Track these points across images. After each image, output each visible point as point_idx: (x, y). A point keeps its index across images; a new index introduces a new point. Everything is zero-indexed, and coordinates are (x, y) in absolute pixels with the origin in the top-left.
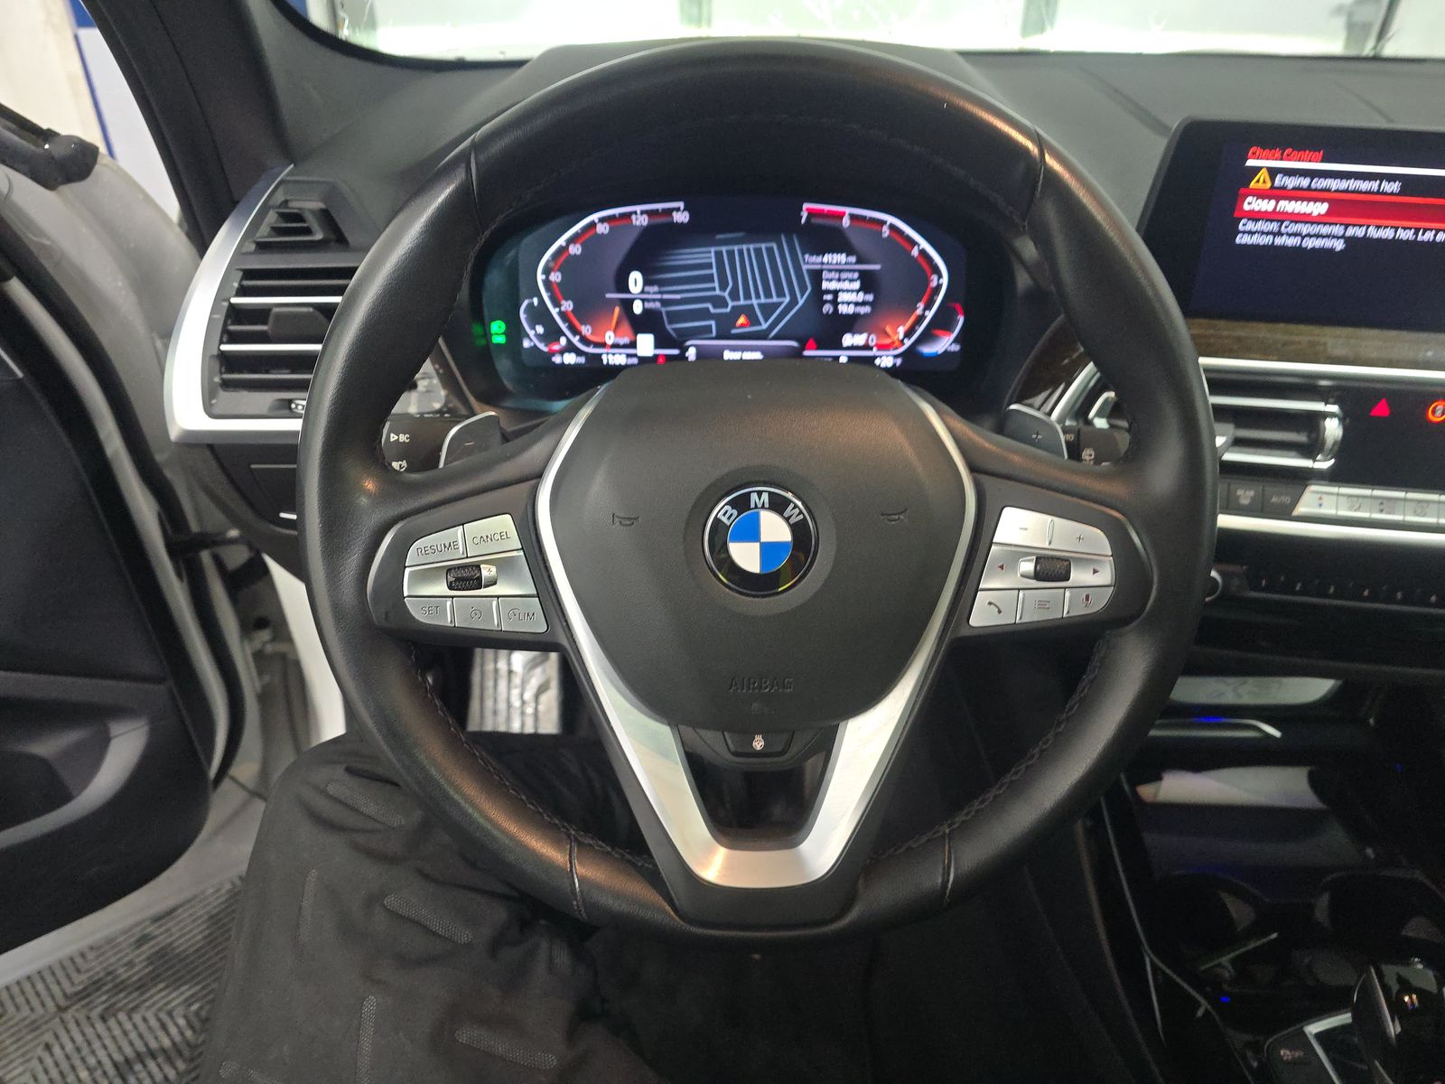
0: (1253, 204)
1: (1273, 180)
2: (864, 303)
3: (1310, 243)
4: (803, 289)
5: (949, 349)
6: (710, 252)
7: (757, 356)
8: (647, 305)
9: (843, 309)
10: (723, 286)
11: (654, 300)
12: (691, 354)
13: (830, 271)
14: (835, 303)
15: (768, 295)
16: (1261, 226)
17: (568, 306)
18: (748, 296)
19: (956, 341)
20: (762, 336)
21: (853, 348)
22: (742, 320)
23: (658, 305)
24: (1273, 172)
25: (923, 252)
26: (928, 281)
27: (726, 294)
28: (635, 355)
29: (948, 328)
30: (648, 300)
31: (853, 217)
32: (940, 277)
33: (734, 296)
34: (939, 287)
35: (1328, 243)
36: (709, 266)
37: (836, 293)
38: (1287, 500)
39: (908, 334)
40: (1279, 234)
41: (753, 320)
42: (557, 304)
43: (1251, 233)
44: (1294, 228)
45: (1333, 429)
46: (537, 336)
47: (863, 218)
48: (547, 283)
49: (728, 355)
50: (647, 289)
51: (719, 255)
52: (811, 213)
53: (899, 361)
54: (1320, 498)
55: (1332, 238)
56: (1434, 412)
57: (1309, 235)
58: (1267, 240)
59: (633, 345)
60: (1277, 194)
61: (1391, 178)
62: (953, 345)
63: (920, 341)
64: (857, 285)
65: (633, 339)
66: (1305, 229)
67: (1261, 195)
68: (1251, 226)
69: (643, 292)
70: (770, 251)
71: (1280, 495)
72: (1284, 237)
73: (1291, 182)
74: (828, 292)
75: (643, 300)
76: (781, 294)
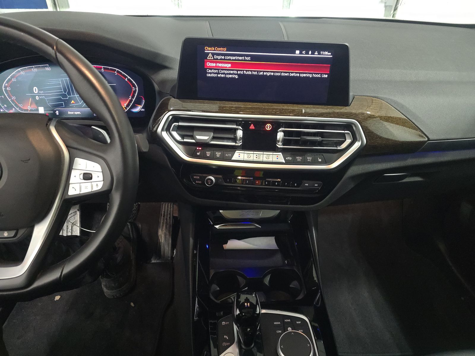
0: (209, 64)
1: (214, 57)
3: (228, 76)
6: (59, 80)
7: (79, 113)
10: (65, 91)
11: (43, 96)
12: (57, 113)
16: (213, 71)
17: (14, 98)
18: (74, 94)
19: (143, 108)
20: (79, 107)
22: (73, 102)
24: (213, 54)
25: (128, 79)
26: (132, 89)
27: (66, 93)
29: (140, 104)
30: (41, 96)
31: (104, 68)
32: (135, 87)
33: (69, 94)
34: (136, 90)
35: (234, 76)
36: (60, 84)
38: (230, 155)
39: (127, 106)
40: (219, 73)
41: (76, 101)
42: (10, 98)
43: (211, 73)
44: (223, 72)
45: (240, 133)
46: (5, 107)
47: (108, 69)
48: (6, 90)
49: (69, 113)
50: (40, 92)
51: (62, 81)
54: (239, 154)
55: (233, 75)
56: (267, 128)
57: (228, 74)
58: (216, 75)
59: (37, 110)
60: (215, 61)
61: (247, 56)
62: (142, 109)
63: (132, 108)
65: (37, 108)
66: (226, 72)
67: (211, 62)
68: (210, 71)
69: (38, 93)
71: (228, 154)
72: (220, 75)
73: (219, 57)
75: (39, 96)
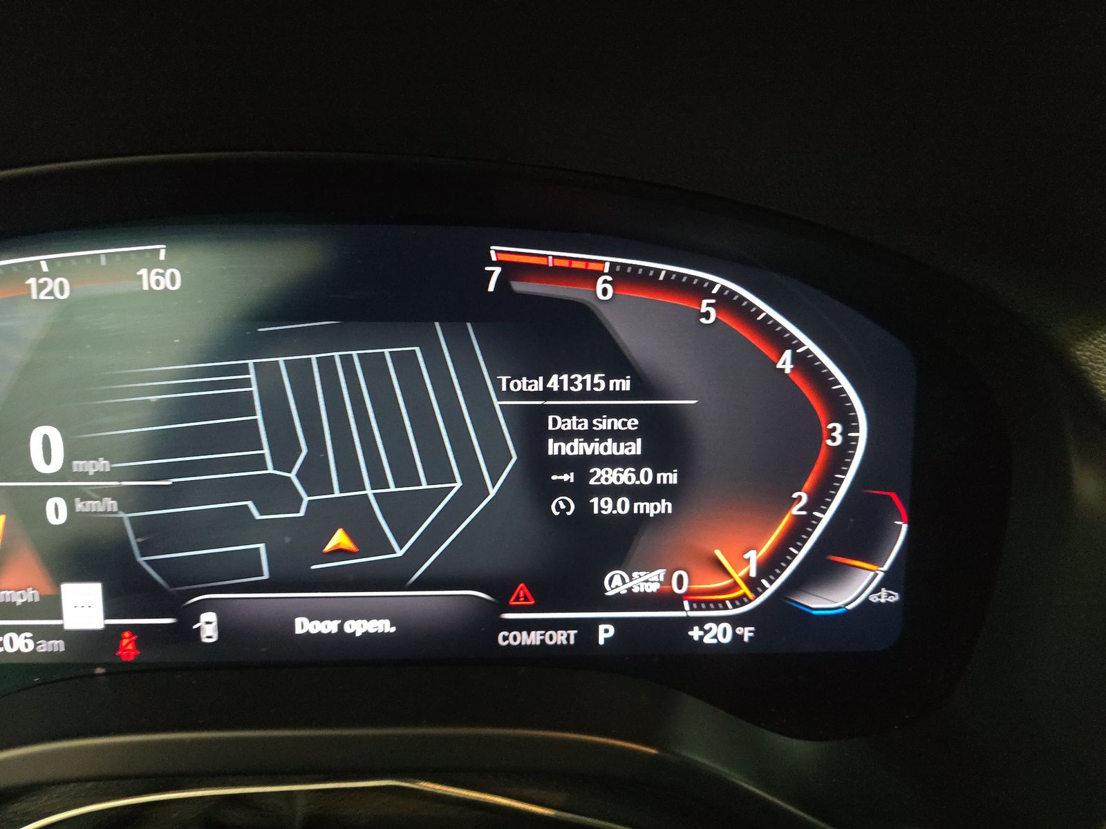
2: (653, 492)
4: (496, 463)
5: (874, 599)
6: (244, 369)
7: (383, 626)
8: (79, 506)
9: (603, 506)
10: (284, 454)
11: (102, 493)
12: (208, 627)
13: (566, 412)
14: (582, 491)
15: (405, 474)
18: (350, 479)
19: (888, 582)
20: (392, 577)
21: (631, 600)
22: (340, 539)
23: (110, 504)
25: (804, 362)
26: (819, 435)
27: (293, 475)
28: (58, 632)
29: (869, 551)
30: (85, 495)
32: (849, 424)
33: (315, 476)
36: (244, 403)
37: (582, 465)
39: (770, 567)
41: (368, 538)
49: (303, 626)
50: (78, 465)
51: (268, 376)
52: (511, 270)
53: (747, 633)
59: (52, 606)
62: (884, 592)
63: (800, 581)
64: (636, 448)
65: (48, 591)
69: (66, 472)
70: (406, 364)
74: (564, 463)
75: (68, 496)
76: (438, 471)
